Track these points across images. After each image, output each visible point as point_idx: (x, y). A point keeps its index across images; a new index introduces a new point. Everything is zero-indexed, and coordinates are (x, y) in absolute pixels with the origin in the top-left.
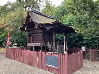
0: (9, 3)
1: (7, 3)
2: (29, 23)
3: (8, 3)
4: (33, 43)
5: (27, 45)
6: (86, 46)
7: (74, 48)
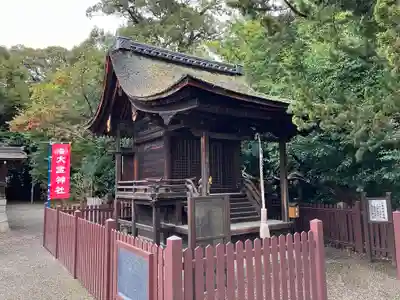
0: (97, 36)
1: (92, 35)
2: (115, 102)
3: (94, 34)
4: (131, 184)
5: (117, 196)
6: (389, 193)
7: (341, 204)
